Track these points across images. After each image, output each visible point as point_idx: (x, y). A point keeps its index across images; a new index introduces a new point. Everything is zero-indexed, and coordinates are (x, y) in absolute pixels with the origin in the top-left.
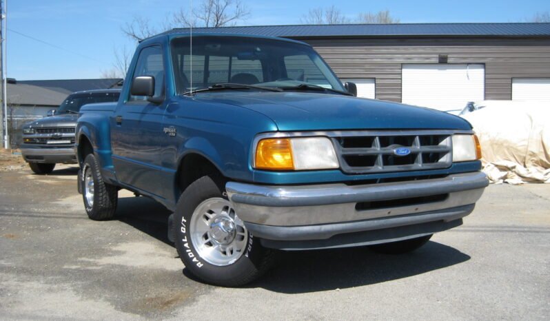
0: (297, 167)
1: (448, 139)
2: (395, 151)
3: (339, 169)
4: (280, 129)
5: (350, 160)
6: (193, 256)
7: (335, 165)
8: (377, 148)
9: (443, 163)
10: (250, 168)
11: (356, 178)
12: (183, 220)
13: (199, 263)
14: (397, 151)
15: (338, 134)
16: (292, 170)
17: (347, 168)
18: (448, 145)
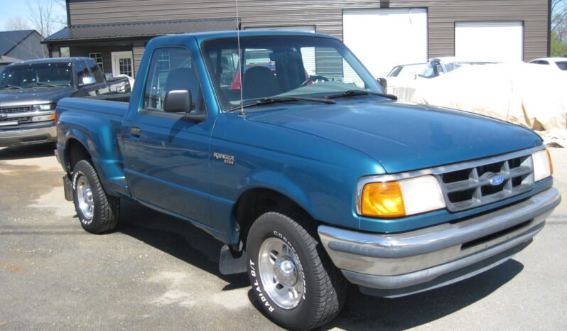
0: (408, 212)
1: (529, 159)
2: (491, 181)
3: (446, 209)
4: (388, 172)
5: (453, 197)
6: (265, 300)
7: (442, 205)
8: (475, 181)
9: (526, 185)
10: (355, 215)
11: (460, 215)
12: (252, 263)
13: (271, 307)
14: (494, 181)
15: (443, 170)
16: (404, 216)
17: (452, 207)
18: (530, 165)
